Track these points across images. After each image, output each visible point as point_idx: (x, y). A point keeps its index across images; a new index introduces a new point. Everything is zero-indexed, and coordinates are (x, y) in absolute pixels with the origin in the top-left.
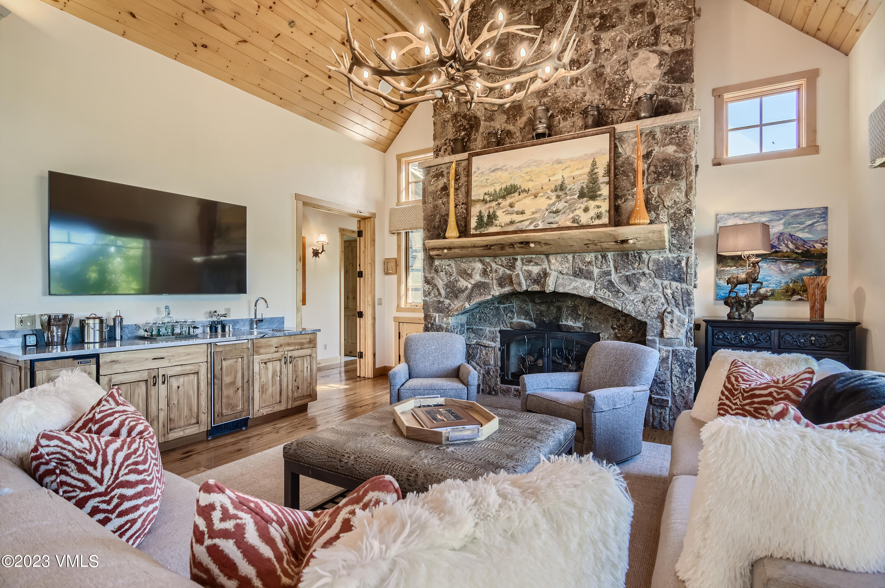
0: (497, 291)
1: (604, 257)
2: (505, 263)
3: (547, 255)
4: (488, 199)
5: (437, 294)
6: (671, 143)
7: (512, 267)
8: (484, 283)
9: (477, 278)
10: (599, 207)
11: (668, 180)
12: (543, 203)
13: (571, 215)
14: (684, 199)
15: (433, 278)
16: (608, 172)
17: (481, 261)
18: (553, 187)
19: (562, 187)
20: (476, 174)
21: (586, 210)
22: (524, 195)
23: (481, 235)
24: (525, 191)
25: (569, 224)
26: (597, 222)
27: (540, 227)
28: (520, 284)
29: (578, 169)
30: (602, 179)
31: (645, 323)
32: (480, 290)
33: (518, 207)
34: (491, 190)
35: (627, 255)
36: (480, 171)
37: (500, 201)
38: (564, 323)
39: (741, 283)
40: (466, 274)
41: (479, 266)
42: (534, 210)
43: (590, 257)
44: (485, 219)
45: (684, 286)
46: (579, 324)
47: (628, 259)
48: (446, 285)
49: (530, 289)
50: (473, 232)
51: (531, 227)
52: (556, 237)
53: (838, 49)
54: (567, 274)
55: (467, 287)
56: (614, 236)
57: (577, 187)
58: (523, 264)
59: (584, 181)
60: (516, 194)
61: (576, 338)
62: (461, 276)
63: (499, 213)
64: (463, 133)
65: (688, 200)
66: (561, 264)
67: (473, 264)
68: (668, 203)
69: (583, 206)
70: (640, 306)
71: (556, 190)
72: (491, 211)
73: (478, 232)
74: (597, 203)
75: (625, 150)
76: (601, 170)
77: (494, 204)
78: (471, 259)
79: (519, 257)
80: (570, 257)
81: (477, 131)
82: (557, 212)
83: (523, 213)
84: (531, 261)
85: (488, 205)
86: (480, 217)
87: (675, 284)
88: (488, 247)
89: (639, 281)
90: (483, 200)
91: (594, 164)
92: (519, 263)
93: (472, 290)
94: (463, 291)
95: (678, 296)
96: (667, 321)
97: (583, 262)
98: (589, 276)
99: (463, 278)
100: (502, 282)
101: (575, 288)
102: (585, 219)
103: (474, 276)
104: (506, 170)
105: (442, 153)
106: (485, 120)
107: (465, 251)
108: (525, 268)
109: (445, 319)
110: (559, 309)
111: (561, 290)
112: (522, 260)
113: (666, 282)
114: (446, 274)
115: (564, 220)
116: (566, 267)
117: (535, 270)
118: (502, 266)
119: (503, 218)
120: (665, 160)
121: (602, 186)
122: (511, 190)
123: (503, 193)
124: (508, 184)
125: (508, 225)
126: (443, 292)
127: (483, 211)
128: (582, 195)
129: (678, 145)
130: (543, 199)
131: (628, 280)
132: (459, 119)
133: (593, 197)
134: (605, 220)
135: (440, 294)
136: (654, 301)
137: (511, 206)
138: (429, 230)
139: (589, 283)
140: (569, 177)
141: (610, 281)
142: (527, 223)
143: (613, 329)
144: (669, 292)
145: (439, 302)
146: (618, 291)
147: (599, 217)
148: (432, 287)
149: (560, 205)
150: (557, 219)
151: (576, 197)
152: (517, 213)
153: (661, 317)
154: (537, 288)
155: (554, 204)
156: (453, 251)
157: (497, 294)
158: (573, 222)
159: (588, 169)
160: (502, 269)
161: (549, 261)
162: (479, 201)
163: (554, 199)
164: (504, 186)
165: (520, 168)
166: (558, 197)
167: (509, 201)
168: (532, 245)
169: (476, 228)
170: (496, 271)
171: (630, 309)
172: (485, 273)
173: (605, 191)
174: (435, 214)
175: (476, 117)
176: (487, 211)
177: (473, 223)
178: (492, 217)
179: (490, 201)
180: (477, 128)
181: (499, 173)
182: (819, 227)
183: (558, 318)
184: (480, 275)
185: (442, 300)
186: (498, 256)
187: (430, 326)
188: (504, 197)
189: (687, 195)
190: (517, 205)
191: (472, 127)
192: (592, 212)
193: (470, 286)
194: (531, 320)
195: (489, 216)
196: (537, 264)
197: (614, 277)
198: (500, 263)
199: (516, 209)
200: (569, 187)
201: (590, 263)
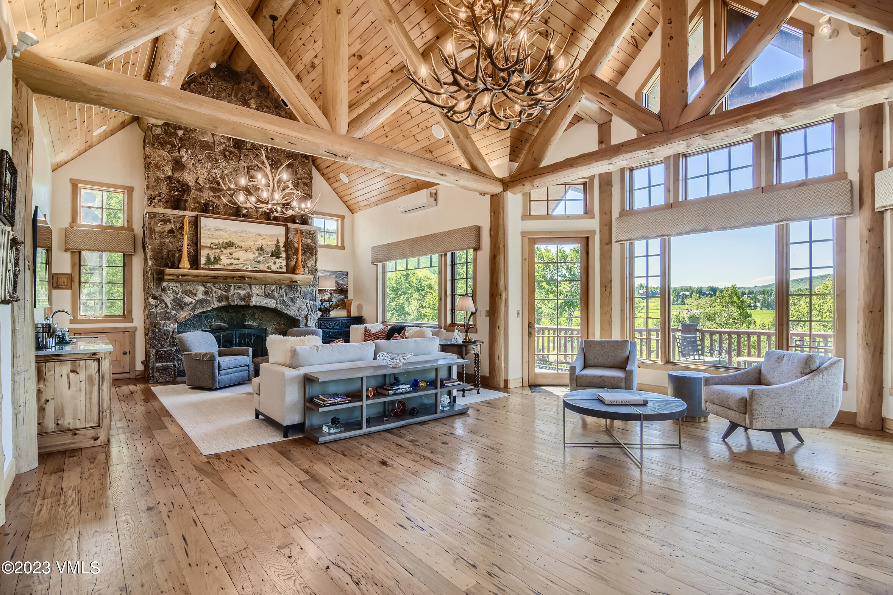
0: (216, 305)
1: (280, 288)
2: (222, 287)
3: (250, 285)
4: (214, 247)
5: (164, 306)
6: (309, 238)
7: (228, 290)
8: (206, 299)
9: (200, 296)
10: (281, 263)
11: (308, 255)
12: (251, 256)
13: (267, 265)
14: (314, 264)
15: (161, 295)
16: (285, 246)
17: (204, 285)
18: (257, 248)
19: (261, 249)
20: (204, 229)
21: (275, 263)
22: (238, 249)
23: (209, 269)
24: (239, 246)
25: (266, 269)
26: (280, 270)
27: (250, 269)
28: (234, 301)
29: (270, 241)
30: (282, 249)
31: (299, 320)
32: (202, 304)
33: (235, 255)
34: (216, 241)
35: (292, 288)
36: (207, 228)
37: (223, 250)
38: (247, 323)
39: (326, 301)
40: (191, 293)
41: (201, 288)
42: (245, 259)
43: (273, 287)
44: (212, 259)
45: (315, 303)
46: (255, 324)
47: (292, 289)
48: (174, 300)
49: (239, 304)
50: (202, 266)
51: (244, 268)
52: (262, 276)
53: (351, 211)
54: (261, 296)
55: (192, 302)
56: (291, 278)
57: (270, 251)
58: (235, 289)
59: (273, 248)
60: (234, 248)
61: (253, 331)
62: (186, 295)
63: (222, 257)
64: (177, 193)
65: (316, 265)
66: (258, 290)
67: (197, 287)
68: (309, 265)
69: (273, 261)
70: (297, 312)
71: (258, 250)
72: (217, 255)
73: (207, 267)
74: (280, 260)
75: (291, 236)
76: (281, 244)
77: (218, 251)
78: (195, 283)
79: (232, 285)
80: (263, 287)
81: (189, 195)
82: (259, 262)
83: (238, 259)
84: (240, 288)
85: (214, 251)
86: (208, 257)
87: (311, 302)
88: (216, 277)
89: (297, 300)
90: (210, 247)
91: (278, 240)
92: (232, 288)
93: (196, 304)
94: (189, 305)
95: (312, 307)
96: (309, 319)
97: (270, 289)
98: (273, 297)
99: (188, 296)
100: (219, 300)
101: (266, 303)
102: (274, 268)
103: (198, 295)
104: (226, 231)
105: (156, 201)
106: (196, 190)
107: (196, 278)
108: (236, 291)
109: (172, 325)
110: (244, 315)
111: (258, 304)
112: (234, 286)
113: (307, 301)
114: (173, 292)
115: (263, 267)
116: (260, 292)
117: (243, 293)
118: (220, 289)
119: (225, 261)
120: (307, 245)
121: (282, 252)
122: (230, 245)
123: (224, 245)
124: (228, 241)
125: (228, 265)
126: (169, 305)
127: (210, 254)
128: (272, 255)
129: (312, 240)
130: (251, 254)
131: (292, 300)
132: (173, 181)
133: (278, 257)
134: (284, 270)
135: (167, 307)
136: (303, 310)
137: (231, 254)
138: (156, 260)
139: (273, 301)
140: (265, 244)
141: (283, 300)
142: (242, 265)
143: (274, 325)
144: (309, 305)
145: (167, 313)
146: (287, 305)
147: (281, 268)
148: (160, 301)
149: (261, 259)
150: (259, 266)
151: (269, 255)
152: (235, 259)
153: (306, 317)
154: (243, 303)
155: (257, 257)
156: (186, 277)
157: (216, 306)
158: (268, 269)
159: (275, 243)
160: (220, 291)
161: (251, 288)
162: (207, 247)
163: (257, 255)
164: (225, 241)
165: (235, 232)
166: (259, 254)
167: (229, 250)
168: (247, 279)
169: (205, 264)
170: (215, 292)
171: (292, 314)
172: (206, 293)
173: (284, 255)
174: (162, 248)
175: (188, 185)
176: (213, 255)
177: (203, 260)
178: (217, 260)
179: (215, 249)
180: (188, 193)
181: (221, 232)
182: (345, 279)
183: (244, 320)
184: (202, 294)
185: (169, 311)
186: (217, 283)
187: (157, 330)
188: (225, 248)
189: (315, 263)
190: (234, 254)
191: (184, 191)
192: (278, 265)
193: (194, 301)
194: (225, 323)
195: (215, 258)
196: (244, 289)
197: (285, 298)
198: (219, 287)
199: (234, 256)
200: (265, 250)
201: (273, 290)
